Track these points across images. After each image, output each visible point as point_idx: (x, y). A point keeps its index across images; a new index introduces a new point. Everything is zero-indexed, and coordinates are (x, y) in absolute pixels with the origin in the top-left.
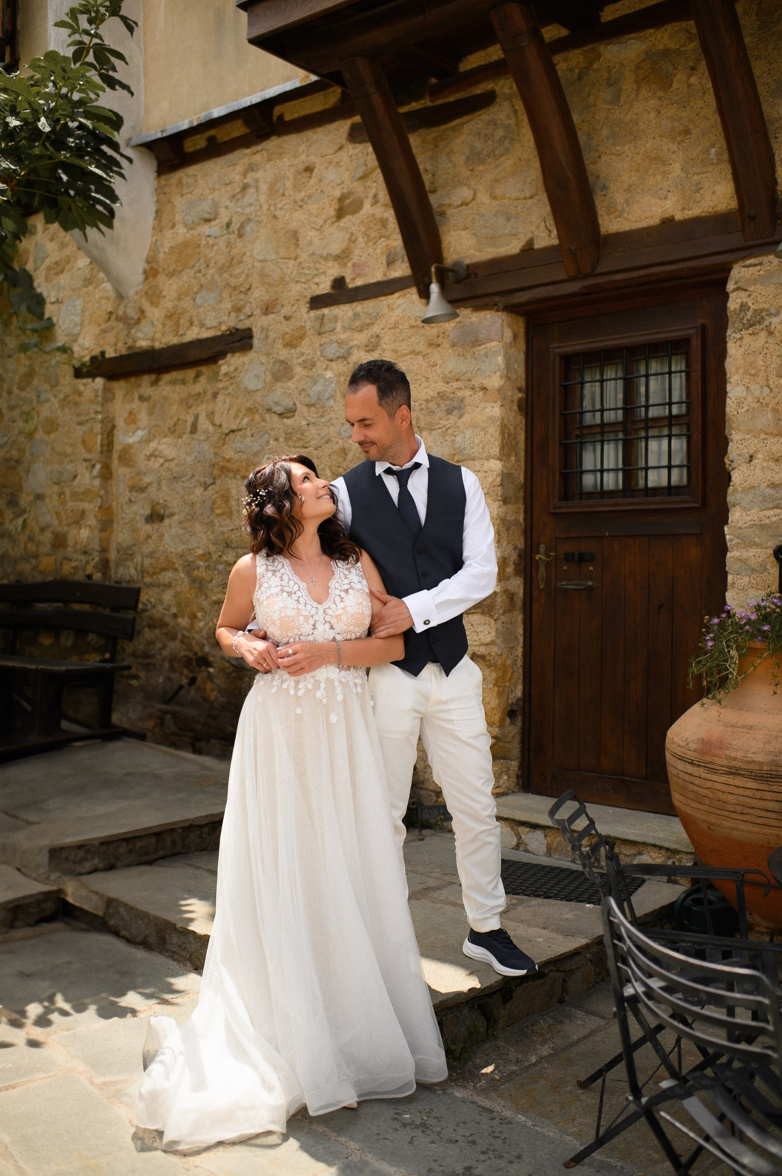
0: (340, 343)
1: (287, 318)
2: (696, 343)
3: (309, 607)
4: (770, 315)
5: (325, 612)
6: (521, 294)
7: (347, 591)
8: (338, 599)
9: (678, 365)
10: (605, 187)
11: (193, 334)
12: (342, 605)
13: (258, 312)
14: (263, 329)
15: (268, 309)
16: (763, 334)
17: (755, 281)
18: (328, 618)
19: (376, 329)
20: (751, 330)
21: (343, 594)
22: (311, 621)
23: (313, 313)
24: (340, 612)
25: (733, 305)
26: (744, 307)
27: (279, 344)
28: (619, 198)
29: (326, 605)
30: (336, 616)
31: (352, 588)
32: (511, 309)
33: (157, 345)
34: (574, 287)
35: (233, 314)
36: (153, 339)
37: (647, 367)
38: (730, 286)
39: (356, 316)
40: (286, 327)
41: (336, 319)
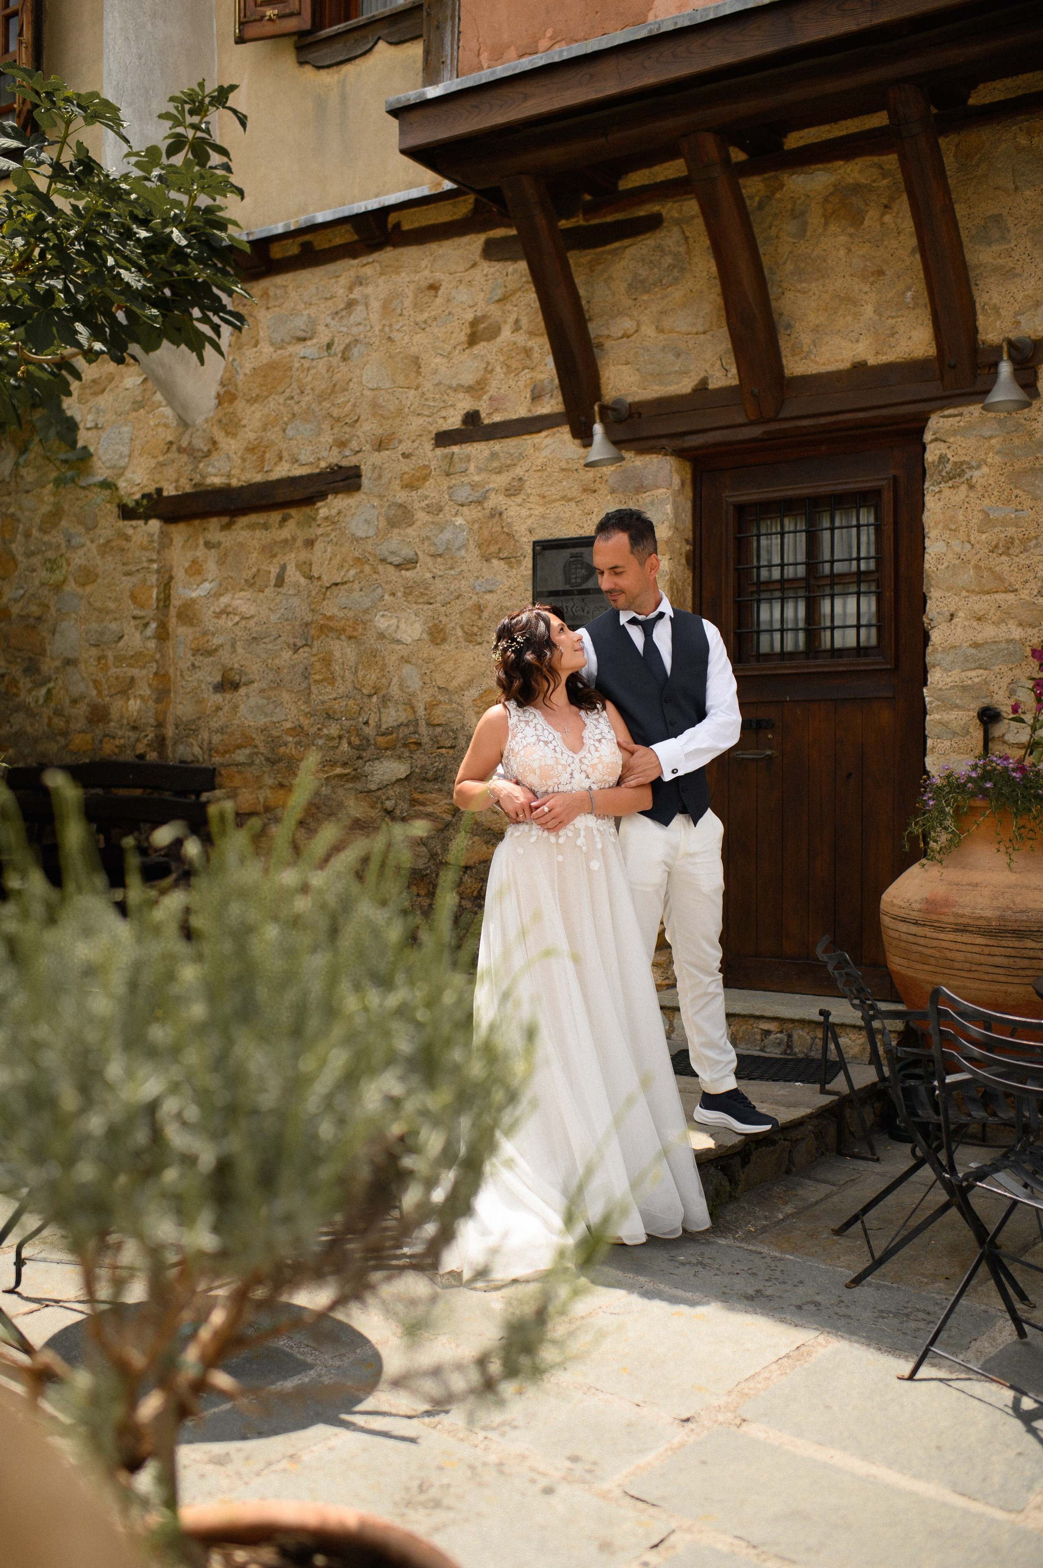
0: (474, 486)
1: (405, 456)
2: (887, 496)
3: (565, 756)
4: (971, 468)
5: (581, 761)
6: (694, 437)
7: (599, 741)
8: (592, 749)
9: (867, 517)
10: (789, 326)
11: (282, 471)
12: (597, 754)
13: (368, 447)
14: (374, 467)
15: (380, 445)
16: (964, 488)
17: (955, 432)
18: (584, 767)
19: (519, 471)
20: (950, 484)
21: (597, 744)
22: (569, 770)
23: (439, 451)
24: (596, 761)
25: (931, 455)
26: (943, 459)
27: (396, 485)
28: (806, 339)
29: (582, 753)
30: (592, 766)
31: (604, 737)
32: (680, 454)
33: (234, 482)
34: (756, 432)
35: (335, 450)
36: (229, 476)
37: (832, 521)
38: (928, 437)
39: (494, 456)
40: (405, 466)
41: (468, 458)
